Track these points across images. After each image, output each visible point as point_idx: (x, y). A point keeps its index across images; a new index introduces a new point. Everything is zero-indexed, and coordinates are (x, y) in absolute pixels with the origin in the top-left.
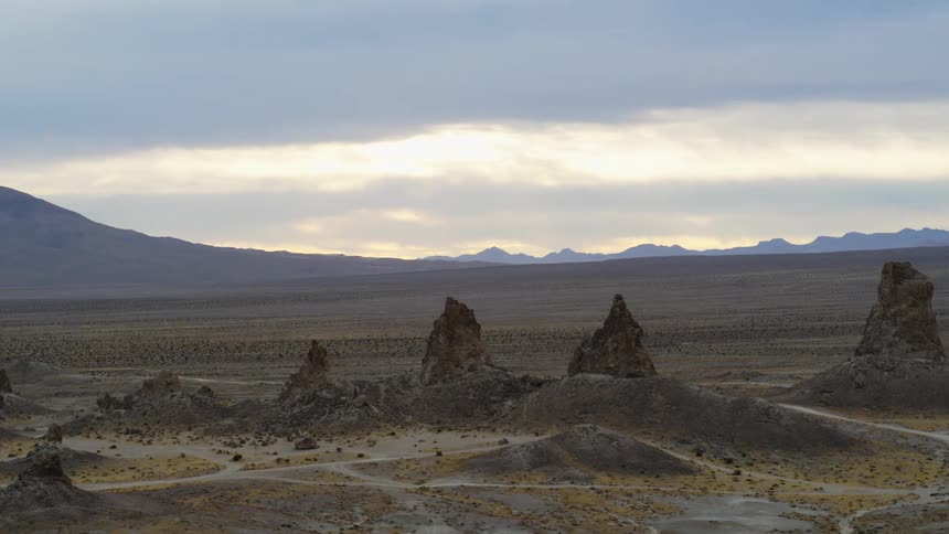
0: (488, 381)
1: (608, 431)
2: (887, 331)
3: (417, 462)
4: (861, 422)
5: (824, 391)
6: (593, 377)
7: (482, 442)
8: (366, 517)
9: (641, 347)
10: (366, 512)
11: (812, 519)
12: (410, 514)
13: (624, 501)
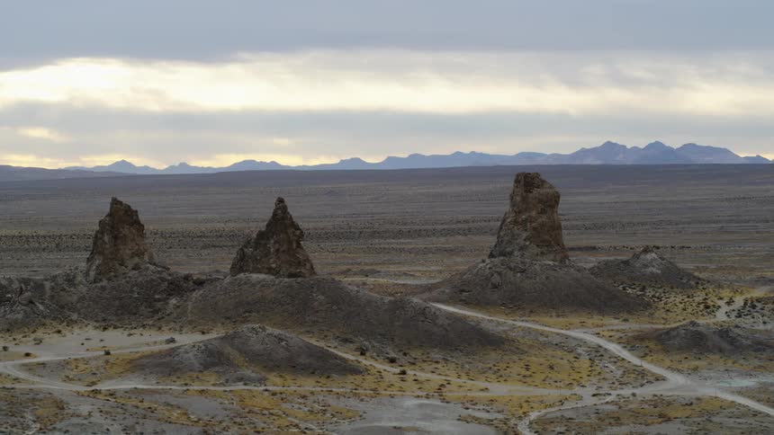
0: (152, 280)
1: (277, 332)
2: (518, 235)
3: (86, 361)
4: (501, 320)
5: (463, 291)
6: (255, 276)
7: (148, 340)
8: (38, 425)
9: (302, 248)
10: (38, 419)
11: (489, 422)
12: (84, 422)
13: (300, 403)
